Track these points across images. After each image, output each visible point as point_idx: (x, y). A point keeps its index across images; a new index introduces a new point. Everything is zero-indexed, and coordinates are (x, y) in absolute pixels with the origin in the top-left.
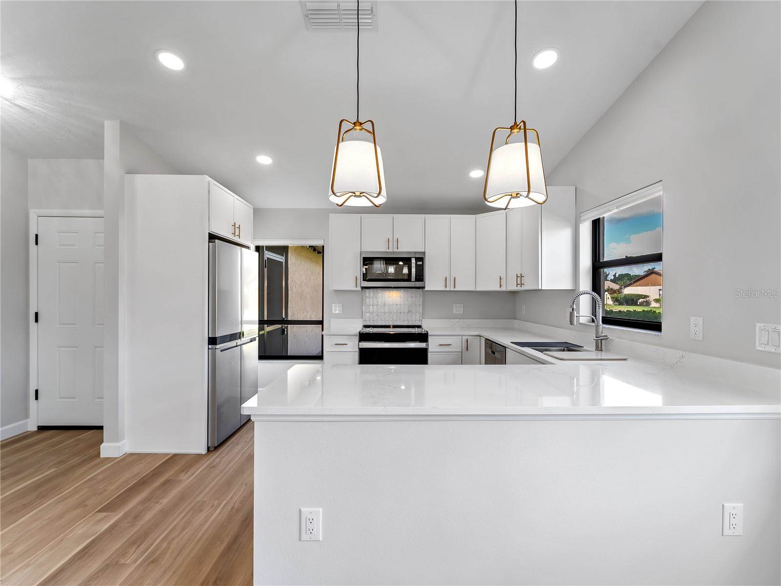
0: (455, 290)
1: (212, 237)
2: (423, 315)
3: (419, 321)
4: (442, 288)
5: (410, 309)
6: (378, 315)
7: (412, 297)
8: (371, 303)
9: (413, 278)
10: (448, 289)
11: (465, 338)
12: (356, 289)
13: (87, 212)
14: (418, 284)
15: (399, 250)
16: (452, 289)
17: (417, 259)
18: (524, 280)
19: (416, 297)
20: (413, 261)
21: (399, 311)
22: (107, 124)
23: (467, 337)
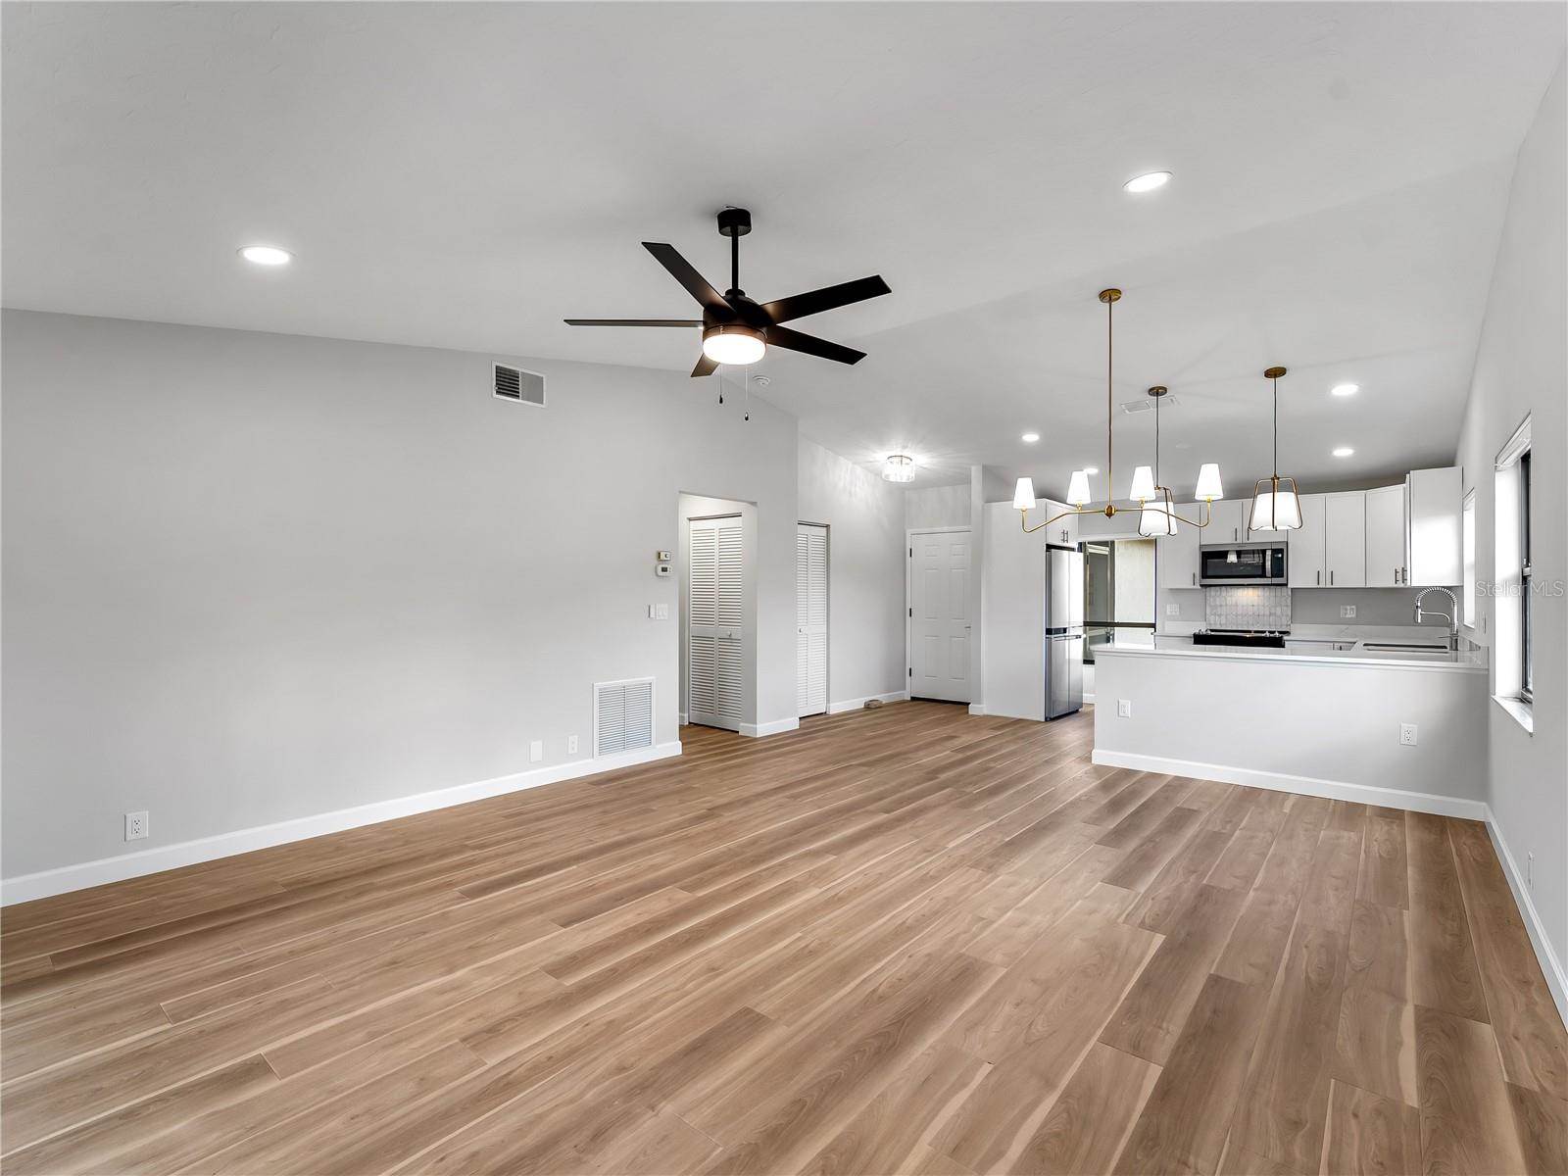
0: (1335, 587)
1: (1049, 547)
2: (1293, 619)
3: (1286, 626)
4: (1312, 584)
7: (1276, 596)
8: (1218, 603)
9: (1268, 573)
10: (1321, 586)
12: (1195, 587)
13: (945, 529)
14: (1276, 580)
15: (1250, 541)
16: (1329, 586)
17: (1275, 551)
19: (1281, 597)
20: (1269, 553)
21: (1257, 614)
22: (973, 468)
23: (1341, 644)
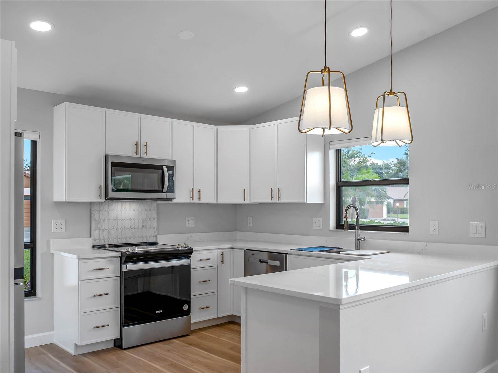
0: (200, 202)
2: (158, 231)
3: (154, 237)
4: (188, 200)
5: (144, 224)
6: (109, 231)
7: (146, 210)
9: (165, 189)
10: (194, 201)
11: (220, 251)
14: (169, 195)
16: (197, 201)
17: (169, 169)
18: (282, 194)
19: (150, 210)
20: (165, 169)
21: (132, 227)
23: (223, 251)
